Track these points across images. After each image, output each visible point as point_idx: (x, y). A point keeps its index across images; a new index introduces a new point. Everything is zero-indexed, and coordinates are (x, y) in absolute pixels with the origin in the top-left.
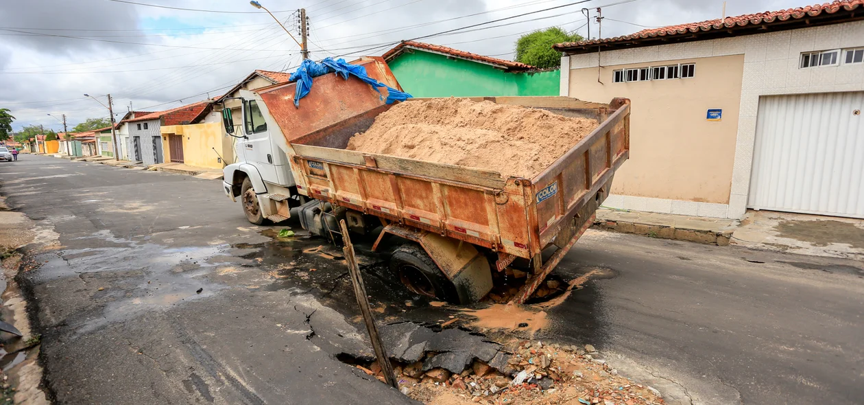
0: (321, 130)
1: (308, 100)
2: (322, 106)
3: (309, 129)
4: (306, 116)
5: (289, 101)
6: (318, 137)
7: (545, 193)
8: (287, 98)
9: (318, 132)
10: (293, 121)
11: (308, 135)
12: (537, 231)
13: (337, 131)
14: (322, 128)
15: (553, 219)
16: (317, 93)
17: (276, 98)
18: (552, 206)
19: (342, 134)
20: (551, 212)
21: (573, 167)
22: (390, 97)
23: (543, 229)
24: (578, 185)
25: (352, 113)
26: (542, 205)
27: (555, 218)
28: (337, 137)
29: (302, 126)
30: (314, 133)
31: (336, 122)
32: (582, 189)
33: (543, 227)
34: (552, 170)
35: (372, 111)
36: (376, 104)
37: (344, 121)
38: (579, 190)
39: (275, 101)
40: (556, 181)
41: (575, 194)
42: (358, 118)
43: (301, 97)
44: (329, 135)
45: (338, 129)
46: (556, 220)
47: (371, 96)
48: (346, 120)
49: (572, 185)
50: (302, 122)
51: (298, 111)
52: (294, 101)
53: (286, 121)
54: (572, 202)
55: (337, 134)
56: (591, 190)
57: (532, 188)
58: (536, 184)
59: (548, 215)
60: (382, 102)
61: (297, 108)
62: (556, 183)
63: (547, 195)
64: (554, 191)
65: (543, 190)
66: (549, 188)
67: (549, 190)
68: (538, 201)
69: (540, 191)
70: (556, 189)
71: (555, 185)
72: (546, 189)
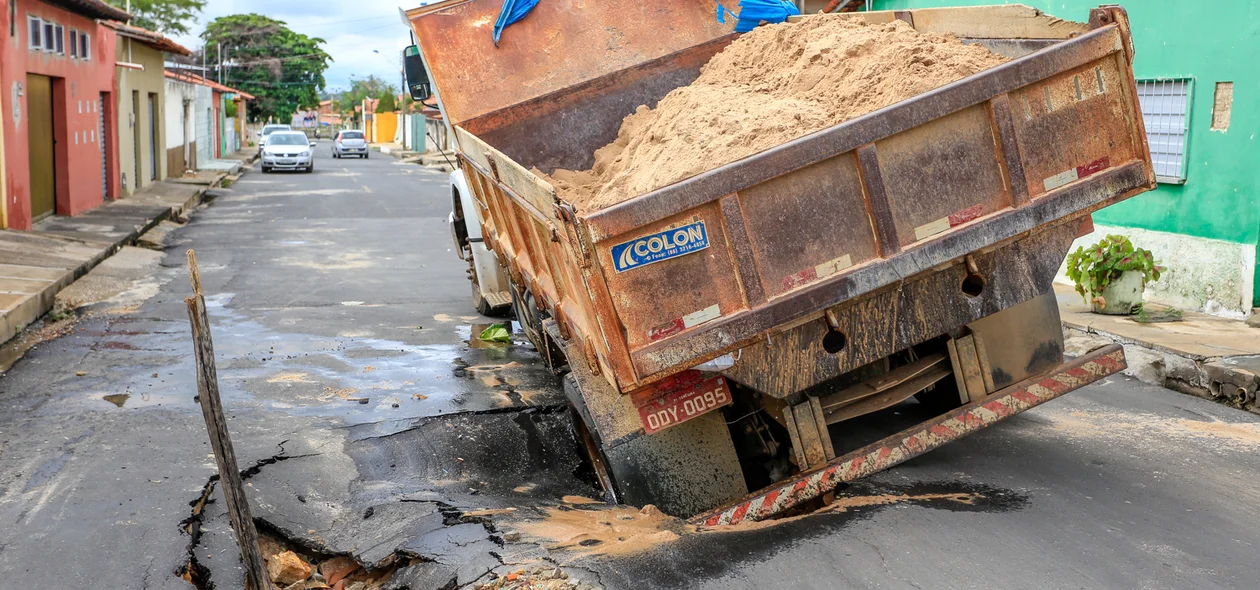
0: (546, 98)
1: (528, 28)
2: (561, 41)
3: (517, 96)
4: (516, 65)
5: (484, 30)
6: (537, 114)
7: (655, 245)
8: (478, 24)
9: (537, 101)
10: (483, 76)
11: (512, 108)
12: (623, 330)
13: (589, 99)
14: (549, 91)
15: (711, 314)
16: (554, 10)
17: (453, 25)
18: (698, 280)
19: (603, 106)
20: (695, 294)
21: (793, 192)
22: (745, 15)
23: (667, 332)
24: (831, 241)
25: (635, 56)
26: (652, 273)
27: (723, 314)
28: (589, 113)
29: (502, 88)
30: (527, 103)
31: (586, 80)
32: (856, 254)
33: (664, 326)
34: (663, 193)
35: (694, 50)
36: (709, 32)
37: (609, 75)
38: (841, 255)
39: (450, 32)
40: (703, 221)
41: (818, 264)
42: (651, 68)
43: (510, 22)
44: (566, 108)
45: (591, 95)
46: (722, 318)
47: (700, 12)
48: (617, 72)
49: (795, 239)
50: (503, 78)
51: (498, 53)
52: (493, 29)
53: (467, 75)
54: (803, 282)
55: (588, 107)
56: (893, 260)
57: (576, 227)
58: (593, 219)
59: (680, 301)
60: (727, 29)
61: (497, 46)
62: (701, 225)
63: (663, 250)
64: (692, 244)
65: (648, 238)
66: (670, 235)
67: (671, 241)
68: (632, 262)
69: (638, 240)
70: (697, 240)
71: (695, 229)
72: (660, 236)
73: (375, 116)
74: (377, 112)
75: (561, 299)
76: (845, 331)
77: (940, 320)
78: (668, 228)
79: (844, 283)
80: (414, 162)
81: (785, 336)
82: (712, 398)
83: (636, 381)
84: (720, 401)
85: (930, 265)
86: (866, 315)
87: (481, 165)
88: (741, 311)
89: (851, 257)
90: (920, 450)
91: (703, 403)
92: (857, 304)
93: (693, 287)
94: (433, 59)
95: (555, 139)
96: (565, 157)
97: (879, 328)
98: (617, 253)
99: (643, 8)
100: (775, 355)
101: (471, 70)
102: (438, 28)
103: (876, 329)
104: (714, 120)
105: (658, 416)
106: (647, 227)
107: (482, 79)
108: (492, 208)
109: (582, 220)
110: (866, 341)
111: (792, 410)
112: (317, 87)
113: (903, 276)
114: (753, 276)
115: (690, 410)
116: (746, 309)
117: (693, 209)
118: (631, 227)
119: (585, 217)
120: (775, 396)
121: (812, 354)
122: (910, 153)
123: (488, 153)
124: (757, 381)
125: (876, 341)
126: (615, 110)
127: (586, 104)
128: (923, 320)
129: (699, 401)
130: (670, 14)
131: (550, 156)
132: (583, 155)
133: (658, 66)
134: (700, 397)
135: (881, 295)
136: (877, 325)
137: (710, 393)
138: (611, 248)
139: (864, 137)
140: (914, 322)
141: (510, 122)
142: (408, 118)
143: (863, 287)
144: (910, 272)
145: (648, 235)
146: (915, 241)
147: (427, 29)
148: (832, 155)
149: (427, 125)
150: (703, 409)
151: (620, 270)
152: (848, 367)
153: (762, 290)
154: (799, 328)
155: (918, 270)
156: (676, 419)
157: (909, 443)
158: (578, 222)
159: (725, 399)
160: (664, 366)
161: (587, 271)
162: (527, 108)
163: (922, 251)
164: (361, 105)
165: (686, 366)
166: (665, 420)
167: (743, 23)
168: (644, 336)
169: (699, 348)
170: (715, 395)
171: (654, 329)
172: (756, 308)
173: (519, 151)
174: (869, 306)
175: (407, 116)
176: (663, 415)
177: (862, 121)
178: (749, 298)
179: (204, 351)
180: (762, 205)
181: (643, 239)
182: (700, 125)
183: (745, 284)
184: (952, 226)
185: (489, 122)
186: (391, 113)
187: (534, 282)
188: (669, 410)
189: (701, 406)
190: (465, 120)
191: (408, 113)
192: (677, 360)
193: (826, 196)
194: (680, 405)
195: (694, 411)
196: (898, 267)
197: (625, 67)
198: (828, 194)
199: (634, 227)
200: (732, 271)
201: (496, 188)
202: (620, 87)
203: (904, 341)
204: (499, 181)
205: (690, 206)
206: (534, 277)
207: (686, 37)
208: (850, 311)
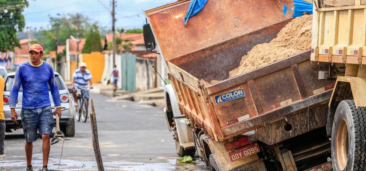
0: (207, 49)
1: (200, 18)
2: (214, 23)
3: (194, 48)
4: (194, 34)
5: (180, 19)
6: (203, 56)
7: (228, 96)
8: (177, 17)
9: (203, 50)
10: (179, 39)
11: (192, 53)
12: (219, 121)
13: (226, 49)
14: (208, 46)
15: (247, 117)
16: (211, 10)
17: (166, 18)
18: (242, 106)
19: (233, 52)
20: (241, 111)
21: (272, 79)
22: (296, 10)
23: (233, 123)
24: (285, 95)
25: (247, 30)
26: (227, 104)
27: (250, 117)
28: (226, 55)
29: (188, 45)
30: (199, 51)
31: (225, 40)
32: (294, 99)
33: (232, 121)
34: (230, 80)
35: (274, 26)
36: (281, 18)
37: (235, 38)
38: (288, 99)
39: (165, 21)
40: (243, 88)
41: (281, 102)
42: (254, 35)
43: (192, 16)
44: (216, 53)
45: (227, 47)
46: (250, 119)
47: (277, 9)
48: (239, 37)
49: (273, 94)
50: (188, 41)
51: (186, 29)
52: (184, 19)
53: (173, 40)
54: (276, 108)
55: (226, 52)
56: (305, 100)
57: (204, 90)
58: (209, 88)
59: (237, 113)
60: (288, 16)
61: (186, 27)
62: (242, 90)
63: (231, 97)
64: (240, 95)
65: (226, 94)
66: (233, 93)
67: (233, 94)
68: (221, 101)
69: (223, 94)
70: (241, 94)
71: (240, 91)
72: (229, 93)
73: (81, 56)
74: (83, 52)
75: (204, 120)
76: (291, 124)
77: (324, 121)
78: (232, 91)
79: (289, 108)
80: (126, 99)
81: (271, 125)
82: (253, 150)
83: (223, 138)
84: (256, 151)
85: (318, 102)
86: (298, 119)
87: (178, 77)
88: (256, 116)
89: (292, 100)
90: (328, 170)
91: (250, 151)
92: (295, 115)
93: (240, 109)
94: (158, 33)
95: (211, 67)
96: (216, 75)
97: (303, 123)
98: (217, 98)
99: (251, 8)
100: (268, 131)
101: (175, 37)
102: (160, 19)
103: (302, 123)
104: (262, 57)
105: (235, 156)
106: (226, 90)
107: (179, 41)
108: (182, 94)
109: (205, 88)
110: (299, 127)
111: (282, 155)
112: (16, 27)
113: (309, 106)
114: (259, 105)
115: (246, 154)
116: (258, 116)
117: (240, 84)
118: (220, 90)
119: (206, 87)
120: (269, 144)
121: (280, 131)
122: (310, 67)
123: (180, 71)
124: (263, 139)
125: (302, 127)
126: (238, 54)
127: (225, 51)
128: (318, 121)
129: (249, 151)
130: (263, 10)
131: (209, 74)
132: (224, 74)
133: (257, 33)
134: (249, 150)
135: (303, 112)
136: (302, 122)
137: (253, 148)
138: (215, 97)
139: (293, 62)
140: (315, 121)
141: (191, 60)
142: (119, 58)
143: (295, 109)
144: (311, 105)
145: (226, 93)
146: (313, 95)
147: (155, 20)
148: (283, 68)
149: (138, 64)
150: (250, 154)
151: (218, 103)
152: (293, 135)
153: (262, 110)
154: (276, 122)
155: (314, 104)
156: (241, 157)
157: (324, 167)
158: (204, 89)
159: (258, 150)
160: (232, 133)
161: (207, 103)
162: (199, 53)
163: (315, 98)
164: (65, 44)
165: (239, 133)
166: (237, 157)
167: (295, 13)
168: (226, 124)
169: (243, 127)
170: (254, 149)
171: (229, 122)
172: (261, 115)
173: (195, 72)
174: (299, 116)
175: (116, 56)
176: (237, 155)
177: (292, 57)
178: (258, 112)
179: (95, 131)
180: (262, 83)
181: (224, 94)
182: (258, 59)
183: (257, 108)
184: (326, 90)
185: (182, 60)
186: (98, 54)
187: (196, 118)
188: (239, 154)
189: (249, 153)
190: (172, 59)
191: (118, 52)
192: (236, 131)
193: (282, 81)
194: (242, 152)
195: (247, 154)
196: (307, 103)
197: (242, 35)
198: (283, 80)
199: (221, 90)
200: (253, 104)
201: (183, 84)
202: (240, 43)
203: (312, 127)
204: (184, 81)
205: (238, 84)
206: (197, 116)
207: (271, 20)
208: (293, 117)
